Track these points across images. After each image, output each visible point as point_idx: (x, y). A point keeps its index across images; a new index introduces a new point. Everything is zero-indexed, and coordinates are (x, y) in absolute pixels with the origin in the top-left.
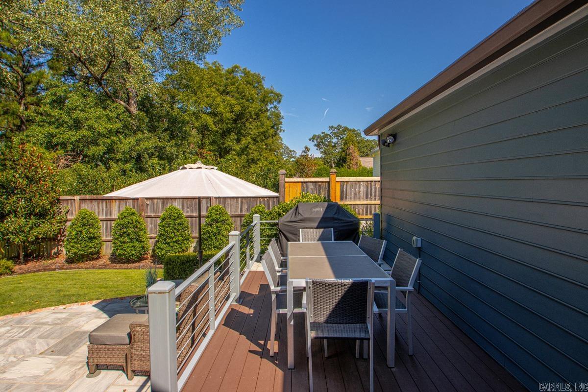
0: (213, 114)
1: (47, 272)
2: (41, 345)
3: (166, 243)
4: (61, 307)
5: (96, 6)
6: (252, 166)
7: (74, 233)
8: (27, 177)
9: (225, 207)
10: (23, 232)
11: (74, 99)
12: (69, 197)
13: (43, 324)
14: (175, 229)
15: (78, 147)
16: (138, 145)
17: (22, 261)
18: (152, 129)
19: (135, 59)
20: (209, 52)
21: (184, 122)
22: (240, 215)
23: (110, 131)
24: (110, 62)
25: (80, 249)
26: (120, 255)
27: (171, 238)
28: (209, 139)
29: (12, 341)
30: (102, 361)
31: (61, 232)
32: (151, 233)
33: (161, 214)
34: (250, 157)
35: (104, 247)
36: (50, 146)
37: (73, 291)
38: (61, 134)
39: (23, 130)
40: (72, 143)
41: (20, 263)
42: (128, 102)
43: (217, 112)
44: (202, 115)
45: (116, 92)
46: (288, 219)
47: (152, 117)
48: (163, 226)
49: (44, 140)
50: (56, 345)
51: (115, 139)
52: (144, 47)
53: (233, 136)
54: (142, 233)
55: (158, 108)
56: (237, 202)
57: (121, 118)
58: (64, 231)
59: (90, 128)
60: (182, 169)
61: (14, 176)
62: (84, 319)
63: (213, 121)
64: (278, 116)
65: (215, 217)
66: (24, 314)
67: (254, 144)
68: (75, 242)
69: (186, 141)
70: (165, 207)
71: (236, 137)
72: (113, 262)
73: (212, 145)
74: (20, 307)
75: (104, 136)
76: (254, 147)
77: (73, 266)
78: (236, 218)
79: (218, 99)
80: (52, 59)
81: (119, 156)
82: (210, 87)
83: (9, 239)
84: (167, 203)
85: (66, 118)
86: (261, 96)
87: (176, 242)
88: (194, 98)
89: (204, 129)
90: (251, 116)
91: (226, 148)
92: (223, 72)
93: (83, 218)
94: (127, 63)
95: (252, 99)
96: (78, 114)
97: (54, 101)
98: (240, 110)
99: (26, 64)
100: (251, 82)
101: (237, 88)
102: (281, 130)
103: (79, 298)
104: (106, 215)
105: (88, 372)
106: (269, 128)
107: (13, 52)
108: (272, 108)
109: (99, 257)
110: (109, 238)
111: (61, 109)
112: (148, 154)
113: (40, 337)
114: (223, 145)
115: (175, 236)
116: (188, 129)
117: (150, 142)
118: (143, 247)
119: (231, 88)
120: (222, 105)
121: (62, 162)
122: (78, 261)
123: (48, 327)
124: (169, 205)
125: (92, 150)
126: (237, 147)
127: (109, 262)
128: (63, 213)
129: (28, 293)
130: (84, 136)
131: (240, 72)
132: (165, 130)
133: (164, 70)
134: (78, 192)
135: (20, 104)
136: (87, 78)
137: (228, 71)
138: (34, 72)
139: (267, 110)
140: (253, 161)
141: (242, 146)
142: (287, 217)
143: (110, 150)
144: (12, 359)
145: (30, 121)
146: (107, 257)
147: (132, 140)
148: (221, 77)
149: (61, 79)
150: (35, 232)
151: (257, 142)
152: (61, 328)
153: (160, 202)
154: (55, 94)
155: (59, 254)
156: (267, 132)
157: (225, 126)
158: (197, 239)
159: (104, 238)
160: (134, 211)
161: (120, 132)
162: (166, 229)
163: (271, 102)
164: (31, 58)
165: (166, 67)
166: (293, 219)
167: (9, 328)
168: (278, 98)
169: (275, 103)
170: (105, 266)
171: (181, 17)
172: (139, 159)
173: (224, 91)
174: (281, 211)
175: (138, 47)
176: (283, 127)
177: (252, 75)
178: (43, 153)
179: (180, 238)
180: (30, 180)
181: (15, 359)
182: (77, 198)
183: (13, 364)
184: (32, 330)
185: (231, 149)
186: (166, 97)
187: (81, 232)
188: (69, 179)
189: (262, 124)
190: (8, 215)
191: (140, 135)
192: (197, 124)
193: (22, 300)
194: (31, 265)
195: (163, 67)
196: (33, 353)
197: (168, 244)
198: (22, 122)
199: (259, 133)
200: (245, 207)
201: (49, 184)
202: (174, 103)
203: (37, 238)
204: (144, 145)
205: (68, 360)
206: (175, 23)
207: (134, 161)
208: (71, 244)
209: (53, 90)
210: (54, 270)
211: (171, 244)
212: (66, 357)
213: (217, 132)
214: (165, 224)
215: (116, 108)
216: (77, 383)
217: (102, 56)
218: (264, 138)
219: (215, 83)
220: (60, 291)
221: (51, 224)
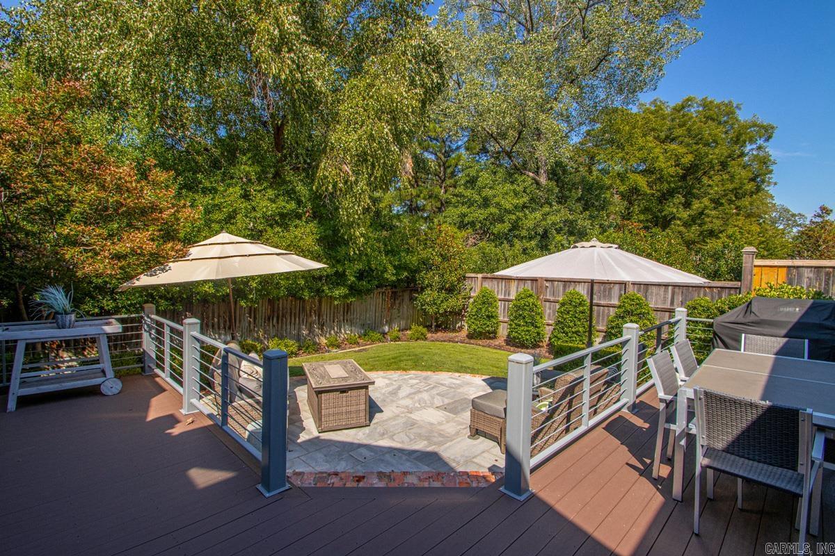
0: (648, 172)
1: (451, 343)
2: (438, 401)
3: (564, 332)
4: (457, 374)
5: (509, 76)
6: (708, 241)
7: (475, 310)
8: (442, 255)
9: (646, 297)
10: (435, 304)
11: (485, 178)
12: (473, 275)
13: (442, 385)
14: (575, 317)
15: (485, 225)
16: (544, 219)
17: (433, 330)
18: (562, 200)
19: (548, 123)
20: (645, 90)
21: (603, 188)
22: (670, 309)
23: (516, 207)
24: (520, 133)
25: (479, 326)
26: (514, 337)
27: (569, 327)
28: (639, 206)
29: (419, 392)
30: (481, 428)
31: (464, 308)
32: (549, 319)
33: (561, 299)
34: (705, 227)
35: (501, 328)
36: (462, 226)
37: (469, 364)
38: (471, 213)
39: (443, 211)
40: (480, 222)
41: (432, 332)
42: (537, 172)
43: (655, 168)
44: (632, 176)
45: (525, 163)
46: (732, 319)
47: (563, 185)
48: (562, 313)
49: (458, 219)
50: (448, 404)
51: (521, 214)
52: (558, 107)
53: (679, 199)
54: (538, 317)
55: (571, 174)
56: (666, 291)
57: (528, 191)
58: (467, 308)
59: (498, 204)
60: (573, 248)
61: (432, 254)
62: (473, 389)
63: (647, 182)
64: (765, 161)
65: (629, 308)
66: (429, 373)
67: (715, 208)
68: (475, 319)
69: (605, 212)
70: (567, 291)
71: (683, 200)
72: (508, 344)
73: (644, 214)
74: (428, 368)
75: (509, 212)
76: (713, 213)
77: (472, 341)
78: (663, 313)
79: (657, 150)
80: (469, 140)
81: (524, 233)
82: (644, 135)
83: (425, 309)
84: (569, 287)
85: (477, 197)
86: (731, 134)
87: (576, 333)
88: (621, 155)
89: (632, 195)
90: (712, 167)
91: (665, 217)
92: (668, 111)
93: (483, 296)
94: (538, 129)
95: (715, 141)
96: (488, 192)
97: (468, 182)
98: (693, 160)
99: (447, 149)
100: (715, 117)
101: (689, 130)
102: (769, 183)
103: (473, 371)
104: (505, 296)
105: (469, 434)
106: (746, 181)
107: (437, 140)
108: (752, 149)
109: (495, 337)
110: (506, 319)
111: (473, 189)
112: (556, 229)
113: (437, 394)
114: (661, 212)
115: (575, 325)
116: (608, 196)
117: (558, 215)
118: (538, 334)
119: (678, 132)
120: (661, 158)
121: (471, 241)
122: (476, 338)
123: (445, 388)
124: (571, 288)
125: (499, 228)
126: (685, 215)
127: (504, 344)
128: (468, 290)
129: (436, 358)
130: (491, 214)
131: (695, 105)
132: (579, 200)
133: (582, 127)
134: (481, 270)
135: (441, 187)
136: (498, 153)
137: (674, 109)
138: (453, 156)
139: (742, 155)
140: (712, 234)
141: (692, 213)
142: (730, 316)
143: (515, 226)
144: (417, 405)
145: (448, 203)
146: (503, 339)
147: (538, 215)
148: (664, 119)
149: (475, 157)
150: (445, 305)
151: (722, 204)
152: (454, 392)
153: (561, 284)
154: (468, 175)
155: (463, 328)
156: (741, 188)
157: (666, 186)
158: (604, 334)
159: (501, 318)
160: (531, 292)
161: (527, 207)
162: (565, 316)
163: (752, 141)
164: (451, 143)
165: (585, 123)
166: (741, 319)
167: (417, 381)
168: (767, 132)
169: (760, 142)
170: (500, 347)
171: (605, 56)
172: (545, 235)
173: (667, 137)
174: (726, 307)
175: (551, 108)
176: (774, 177)
177: (718, 107)
178: (456, 233)
179: (580, 329)
180: (445, 258)
181: (419, 406)
182: (480, 276)
183: (417, 409)
184: (433, 388)
185: (674, 218)
186: (584, 159)
187: (481, 309)
188: (476, 257)
189: (732, 177)
190: (425, 288)
191: (546, 209)
192: (622, 189)
193: (430, 362)
194: (439, 334)
195: (581, 124)
196: (432, 405)
197: (567, 333)
198: (442, 204)
199: (724, 191)
200: (678, 299)
201: (458, 262)
202: (593, 164)
203: (446, 312)
204: (552, 219)
205: (456, 419)
206: (597, 67)
207: (539, 237)
208: (472, 320)
209: (467, 172)
210: (457, 342)
211: (569, 334)
212: (454, 416)
213: (653, 195)
214: (564, 310)
215: (524, 181)
216: (459, 439)
217: (513, 127)
218: (734, 199)
219: (653, 130)
220: (459, 361)
221: (457, 299)
